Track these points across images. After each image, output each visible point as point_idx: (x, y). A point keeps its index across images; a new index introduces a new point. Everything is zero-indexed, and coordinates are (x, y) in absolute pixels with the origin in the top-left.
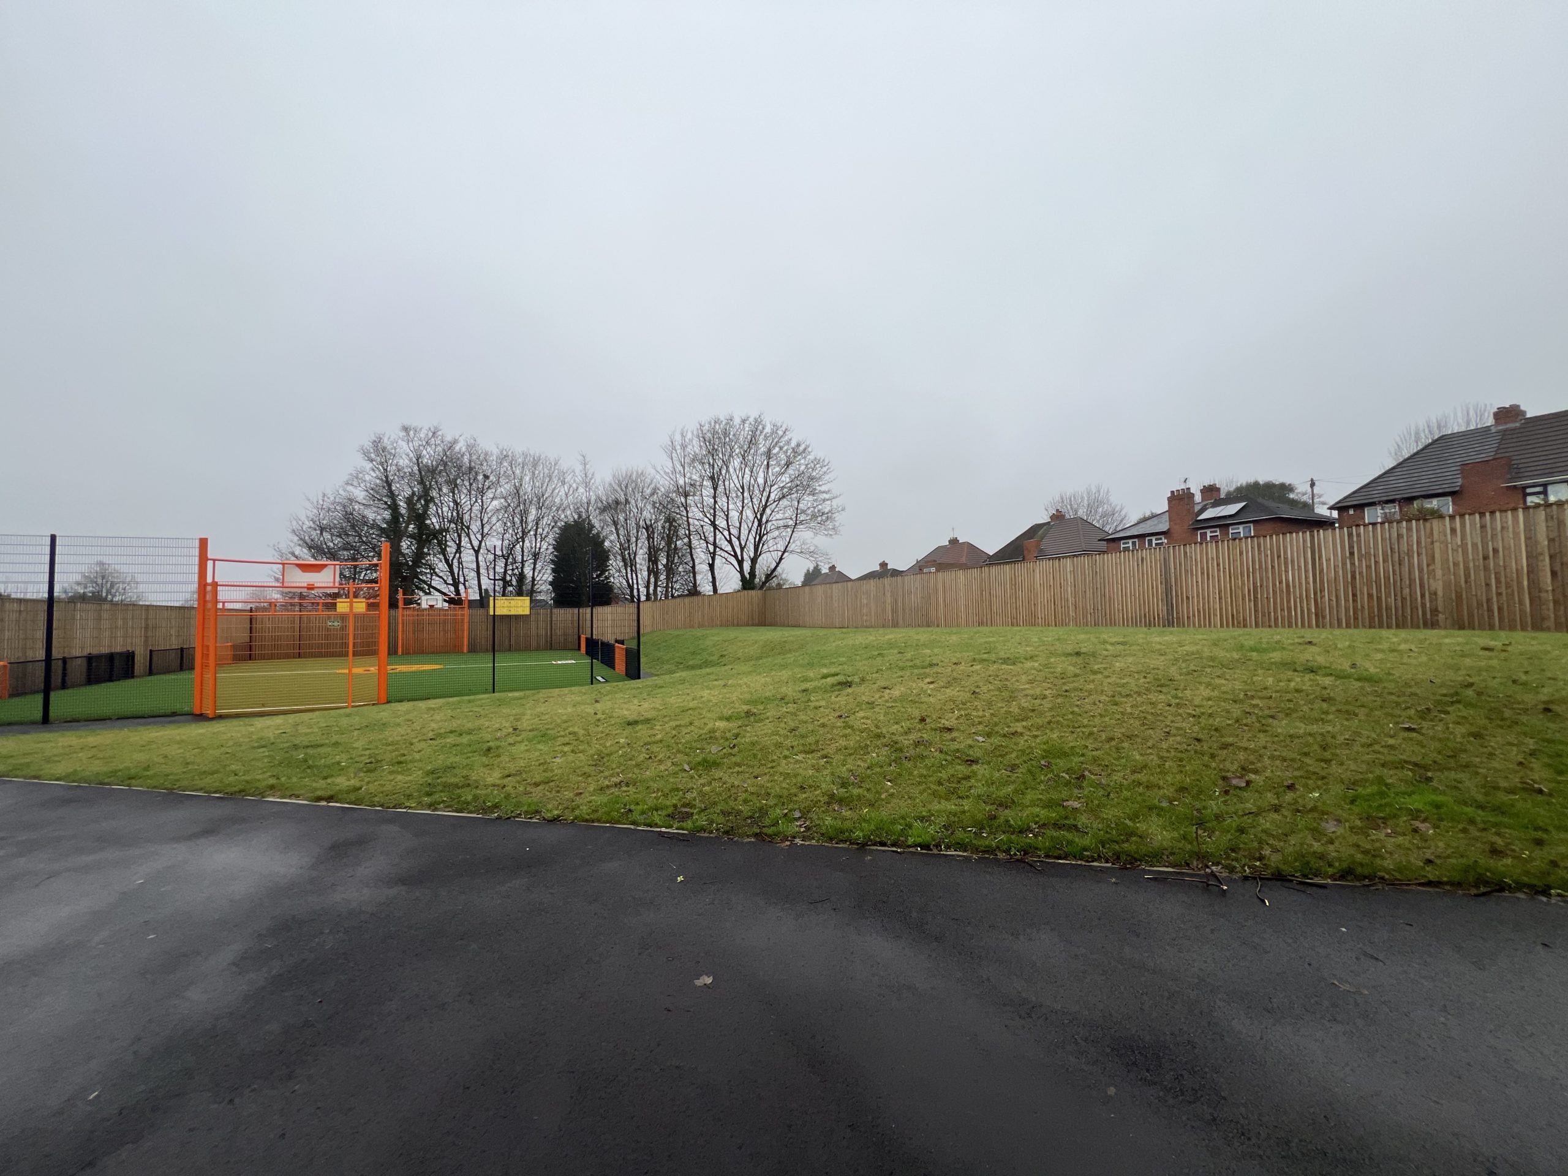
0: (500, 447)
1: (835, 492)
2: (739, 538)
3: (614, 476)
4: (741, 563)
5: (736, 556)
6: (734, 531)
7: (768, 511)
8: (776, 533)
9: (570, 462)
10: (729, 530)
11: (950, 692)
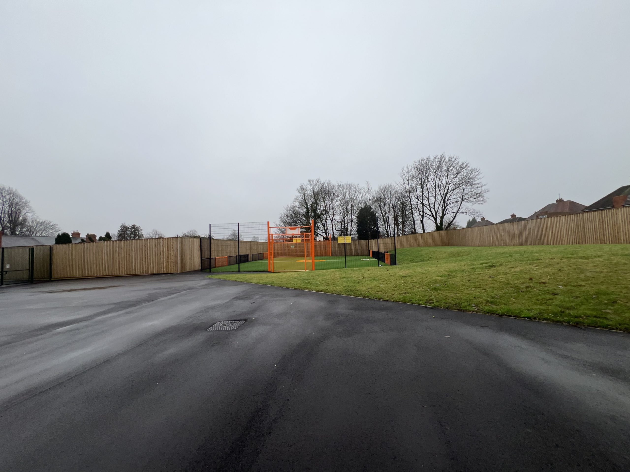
0: (338, 183)
1: (484, 183)
2: (434, 209)
3: (379, 188)
4: (435, 219)
5: (433, 216)
6: (432, 206)
7: (448, 195)
8: (453, 205)
9: (363, 185)
10: (429, 205)
11: (546, 270)
